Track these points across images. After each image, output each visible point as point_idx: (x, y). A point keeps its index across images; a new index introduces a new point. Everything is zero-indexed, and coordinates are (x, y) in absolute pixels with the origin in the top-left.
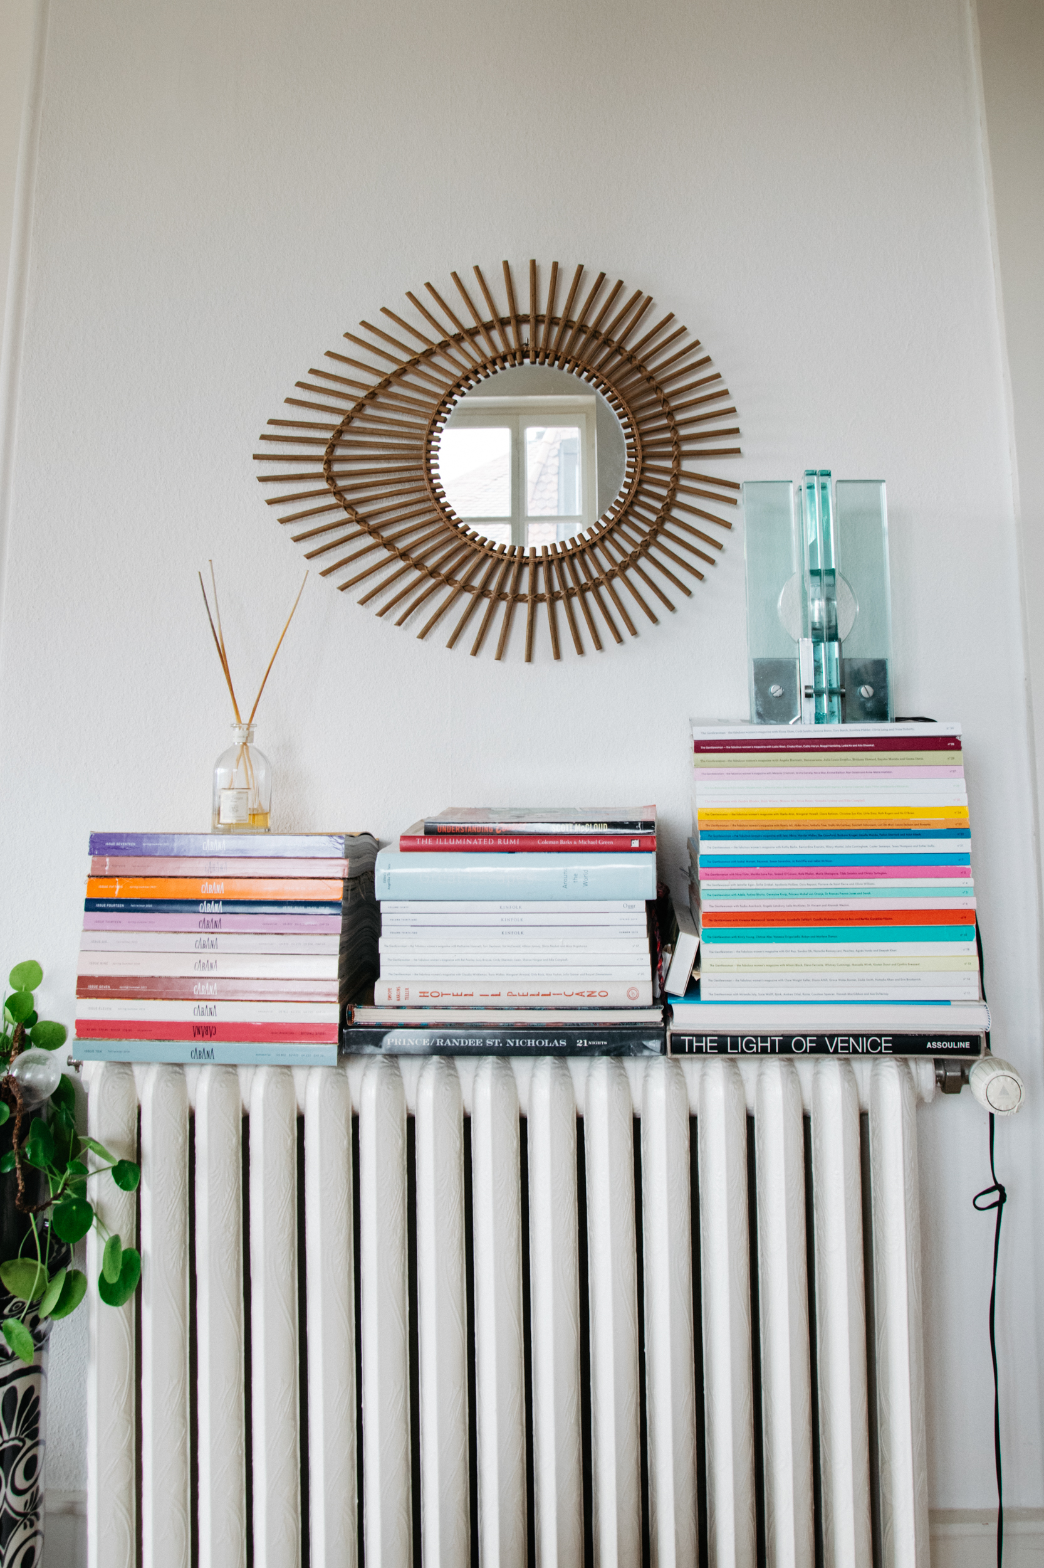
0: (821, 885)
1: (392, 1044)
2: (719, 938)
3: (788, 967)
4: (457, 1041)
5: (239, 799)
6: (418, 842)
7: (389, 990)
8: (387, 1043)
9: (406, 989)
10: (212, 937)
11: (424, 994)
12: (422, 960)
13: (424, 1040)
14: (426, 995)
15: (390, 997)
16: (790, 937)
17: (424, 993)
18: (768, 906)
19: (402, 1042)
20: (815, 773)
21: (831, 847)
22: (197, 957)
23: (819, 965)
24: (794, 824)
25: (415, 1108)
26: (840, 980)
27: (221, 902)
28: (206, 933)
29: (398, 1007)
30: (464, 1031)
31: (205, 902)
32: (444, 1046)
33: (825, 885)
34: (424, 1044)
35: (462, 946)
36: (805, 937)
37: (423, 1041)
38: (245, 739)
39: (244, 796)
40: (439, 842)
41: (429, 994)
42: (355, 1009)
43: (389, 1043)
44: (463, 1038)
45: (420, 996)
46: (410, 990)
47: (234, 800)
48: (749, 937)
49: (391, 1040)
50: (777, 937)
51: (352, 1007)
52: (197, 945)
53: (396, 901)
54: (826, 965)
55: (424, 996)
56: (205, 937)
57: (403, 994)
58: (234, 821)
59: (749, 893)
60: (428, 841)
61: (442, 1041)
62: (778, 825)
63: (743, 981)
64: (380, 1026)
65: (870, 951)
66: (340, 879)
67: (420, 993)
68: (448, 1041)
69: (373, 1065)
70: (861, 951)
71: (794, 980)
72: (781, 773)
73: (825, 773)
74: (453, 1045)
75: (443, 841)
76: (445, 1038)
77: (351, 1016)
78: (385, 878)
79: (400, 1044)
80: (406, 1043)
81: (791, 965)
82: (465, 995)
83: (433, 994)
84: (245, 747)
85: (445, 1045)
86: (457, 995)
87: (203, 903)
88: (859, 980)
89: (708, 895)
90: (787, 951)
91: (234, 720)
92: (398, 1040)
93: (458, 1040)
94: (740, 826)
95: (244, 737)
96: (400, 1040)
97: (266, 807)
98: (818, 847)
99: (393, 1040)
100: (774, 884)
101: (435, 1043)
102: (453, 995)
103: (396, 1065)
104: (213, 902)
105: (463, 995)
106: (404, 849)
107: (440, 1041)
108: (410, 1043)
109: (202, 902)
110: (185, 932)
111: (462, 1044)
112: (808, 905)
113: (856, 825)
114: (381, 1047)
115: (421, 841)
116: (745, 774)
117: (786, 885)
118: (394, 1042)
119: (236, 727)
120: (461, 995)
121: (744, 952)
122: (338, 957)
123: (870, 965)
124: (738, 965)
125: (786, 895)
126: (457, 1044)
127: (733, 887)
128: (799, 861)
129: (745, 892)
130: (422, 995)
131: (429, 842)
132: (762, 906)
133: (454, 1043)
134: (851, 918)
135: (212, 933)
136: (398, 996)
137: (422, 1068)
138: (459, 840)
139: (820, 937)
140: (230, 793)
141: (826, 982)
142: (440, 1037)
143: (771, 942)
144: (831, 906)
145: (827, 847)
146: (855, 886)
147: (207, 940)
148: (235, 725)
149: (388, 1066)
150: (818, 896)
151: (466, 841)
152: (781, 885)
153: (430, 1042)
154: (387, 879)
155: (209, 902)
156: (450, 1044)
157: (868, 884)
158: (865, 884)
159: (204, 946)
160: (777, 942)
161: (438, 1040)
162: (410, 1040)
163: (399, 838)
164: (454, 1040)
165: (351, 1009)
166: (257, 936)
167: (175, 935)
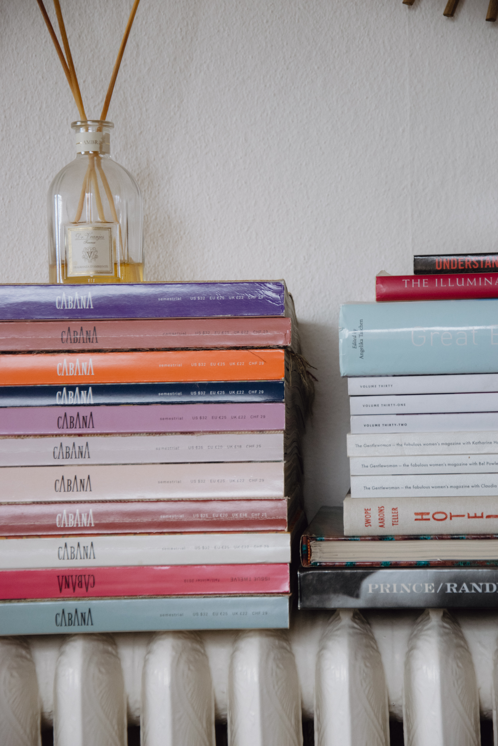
1: (376, 592)
4: (479, 586)
5: (98, 238)
6: (406, 287)
7: (367, 511)
8: (368, 590)
9: (393, 509)
10: (80, 442)
11: (421, 516)
12: (416, 465)
13: (426, 585)
14: (424, 517)
15: (368, 522)
17: (422, 514)
19: (391, 589)
22: (58, 473)
25: (403, 702)
27: (90, 389)
28: (70, 435)
29: (382, 538)
30: (489, 570)
31: (65, 389)
32: (458, 594)
34: (427, 591)
35: (480, 442)
37: (424, 586)
38: (98, 146)
39: (106, 234)
40: (440, 285)
41: (430, 516)
42: (312, 543)
43: (370, 591)
44: (488, 582)
45: (416, 520)
46: (399, 510)
47: (90, 241)
49: (373, 586)
51: (307, 538)
52: (57, 454)
53: (372, 376)
55: (422, 519)
56: (68, 441)
57: (388, 516)
58: (91, 273)
60: (421, 282)
61: (456, 585)
64: (353, 566)
66: (279, 347)
67: (416, 514)
68: (465, 585)
69: (338, 632)
74: (473, 591)
75: (446, 282)
76: (459, 581)
77: (307, 554)
78: (355, 340)
79: (388, 591)
80: (398, 590)
82: (488, 517)
83: (437, 516)
84: (95, 158)
85: (460, 591)
86: (476, 517)
87: (62, 390)
91: (76, 117)
92: (385, 586)
93: (481, 584)
95: (96, 142)
96: (389, 586)
97: (136, 258)
99: (377, 586)
101: (445, 588)
102: (469, 517)
103: (370, 634)
104: (77, 389)
105: (485, 516)
106: (382, 298)
107: (452, 586)
108: (404, 589)
109: (60, 389)
110: (35, 435)
111: (488, 590)
114: (357, 596)
115: (410, 283)
118: (379, 589)
119: (81, 126)
120: (482, 517)
122: (282, 465)
126: (480, 590)
130: (419, 517)
131: (423, 285)
133: (475, 589)
135: (80, 435)
136: (382, 520)
137: (412, 638)
138: (472, 280)
140: (81, 228)
142: (453, 580)
147: (71, 446)
148: (79, 124)
149: (361, 634)
151: (483, 281)
153: (436, 589)
154: (358, 342)
155: (71, 388)
156: (467, 591)
159: (68, 456)
161: (449, 585)
162: (403, 585)
163: (374, 281)
164: (474, 585)
165: (307, 543)
166: (151, 438)
167: (19, 440)
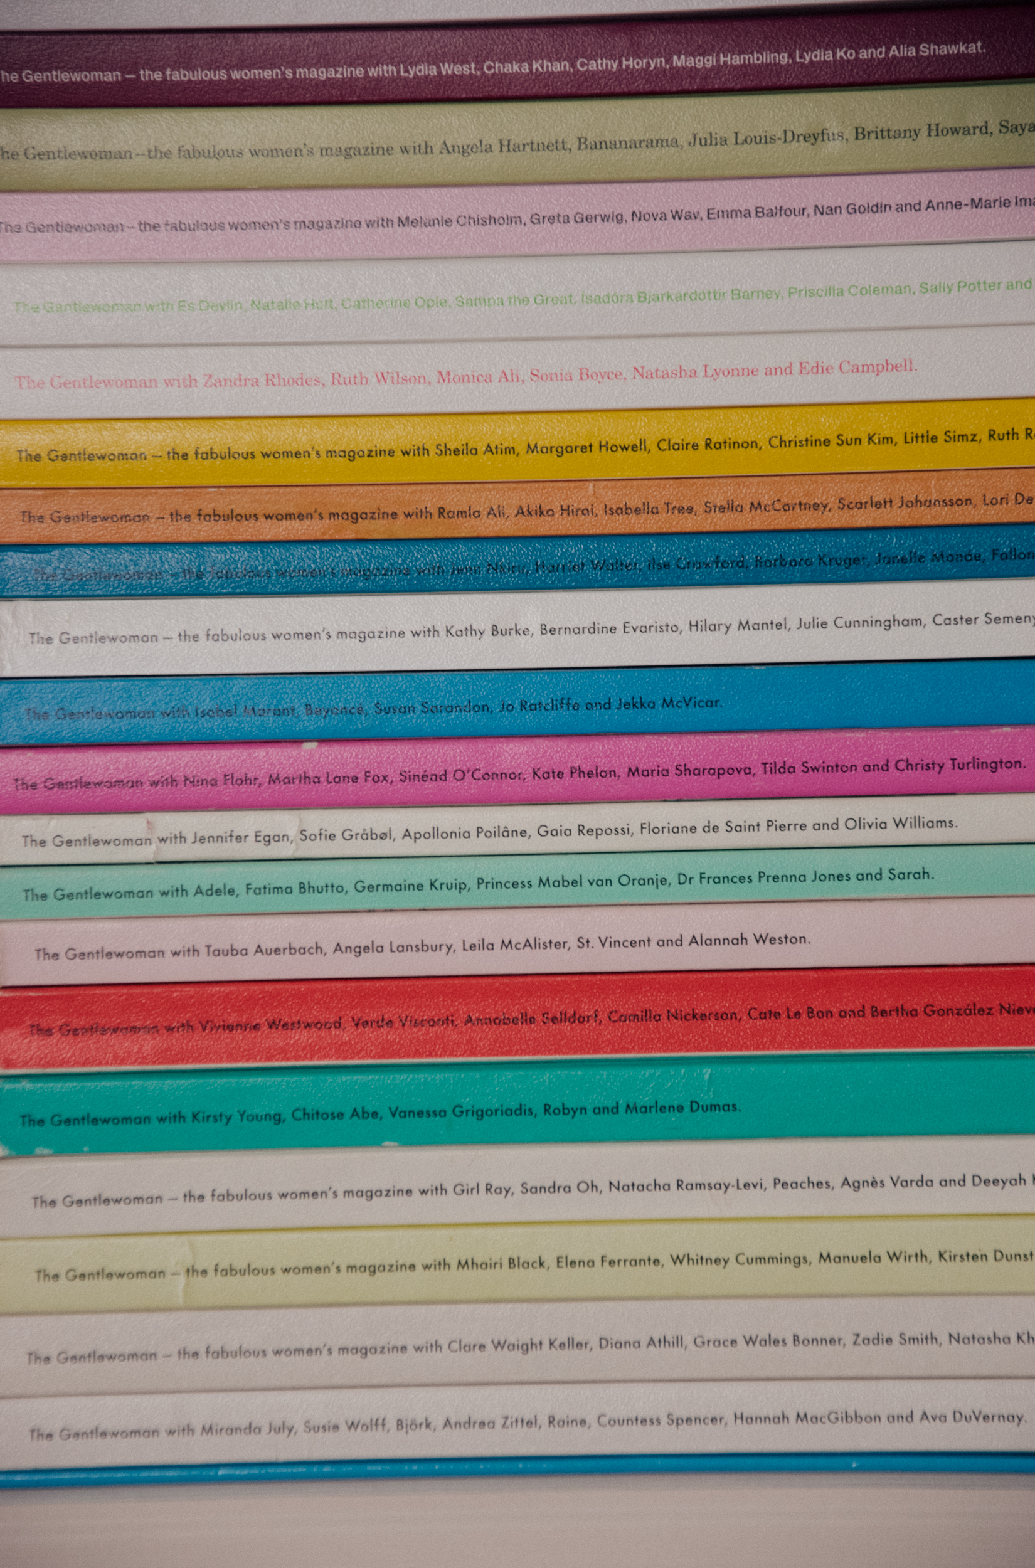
0: (655, 830)
2: (88, 1128)
3: (469, 1273)
16: (481, 1114)
18: (359, 951)
20: (638, 216)
21: (715, 628)
23: (635, 1262)
24: (512, 500)
26: (750, 1341)
33: (676, 830)
36: (564, 1110)
48: (254, 1118)
50: (405, 1114)
54: (677, 1260)
59: (257, 883)
62: (424, 514)
63: (222, 1353)
65: (922, 1182)
70: (874, 1183)
71: (499, 1345)
72: (447, 222)
73: (691, 216)
81: (485, 1266)
88: (859, 1340)
89: (31, 894)
90: (463, 1190)
94: (215, 516)
98: (645, 629)
100: (398, 833)
112: (583, 943)
113: (861, 505)
116: (246, 226)
117: (467, 835)
121: (228, 1196)
123: (921, 1256)
124: (191, 1271)
125: (461, 887)
127: (172, 852)
128: (537, 707)
129: (235, 876)
132: (329, 948)
134: (816, 1005)
139: (646, 1109)
141: (676, 1351)
143: (373, 1142)
144: (709, 942)
145: (694, 626)
146: (843, 836)
150: (636, 893)
152: (436, 833)
157: (917, 822)
158: (899, 823)
160: (408, 1142)
